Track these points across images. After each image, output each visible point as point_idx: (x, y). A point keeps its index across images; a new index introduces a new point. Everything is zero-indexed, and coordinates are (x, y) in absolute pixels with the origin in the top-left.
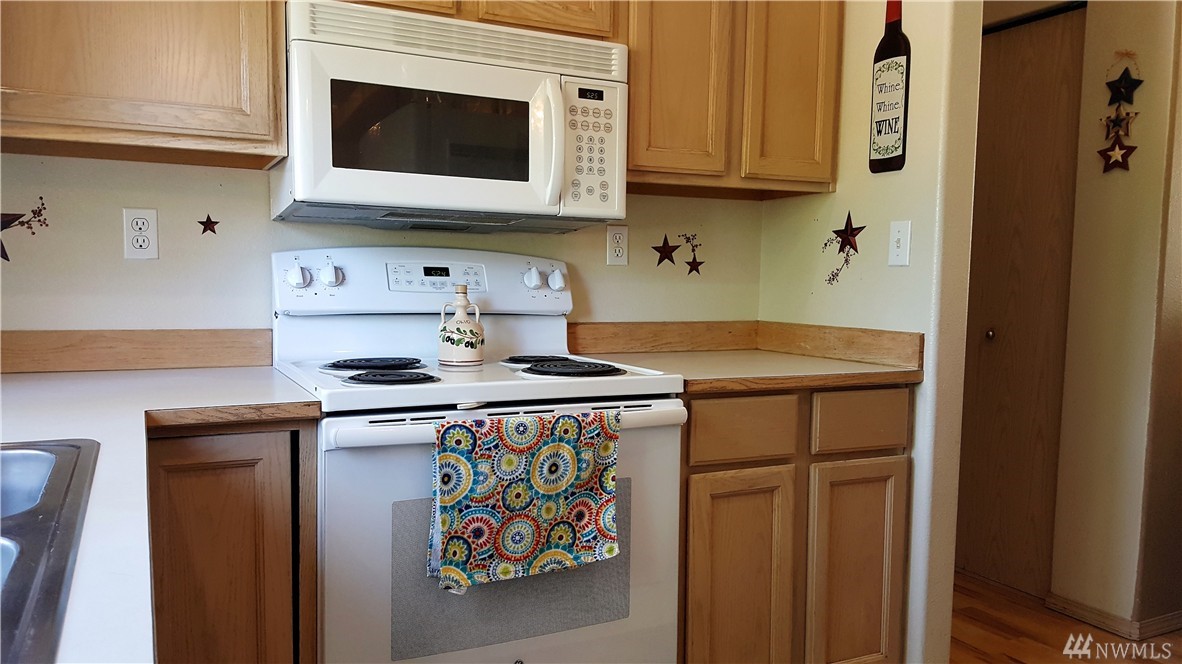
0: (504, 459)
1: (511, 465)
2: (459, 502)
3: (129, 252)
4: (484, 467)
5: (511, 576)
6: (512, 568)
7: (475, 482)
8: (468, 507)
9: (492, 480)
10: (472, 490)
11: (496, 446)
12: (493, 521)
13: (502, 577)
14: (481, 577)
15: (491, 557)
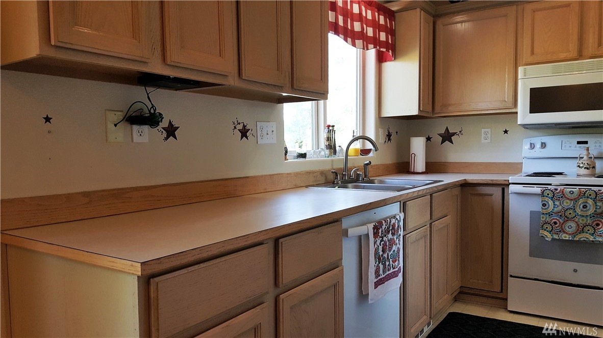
0: (565, 201)
1: (567, 204)
2: (549, 213)
3: (483, 141)
4: (557, 203)
5: (567, 239)
6: (567, 236)
7: (554, 207)
8: (552, 215)
9: (560, 207)
10: (553, 210)
11: (562, 197)
12: (560, 220)
13: (564, 238)
14: (556, 237)
15: (560, 231)
